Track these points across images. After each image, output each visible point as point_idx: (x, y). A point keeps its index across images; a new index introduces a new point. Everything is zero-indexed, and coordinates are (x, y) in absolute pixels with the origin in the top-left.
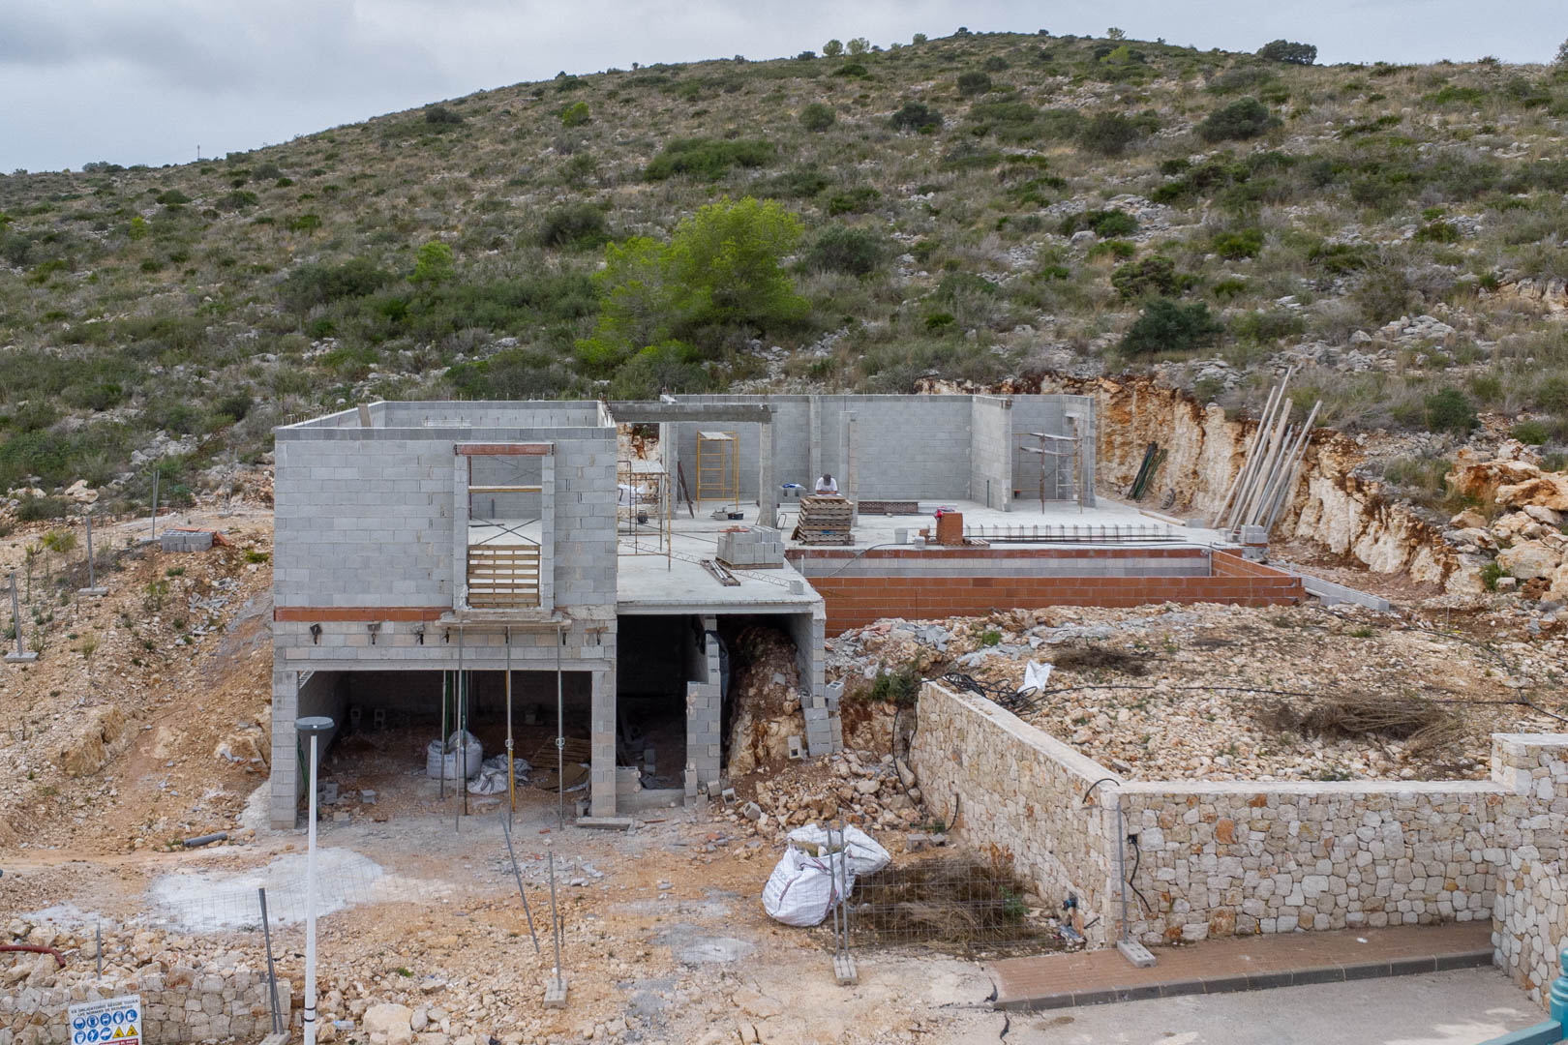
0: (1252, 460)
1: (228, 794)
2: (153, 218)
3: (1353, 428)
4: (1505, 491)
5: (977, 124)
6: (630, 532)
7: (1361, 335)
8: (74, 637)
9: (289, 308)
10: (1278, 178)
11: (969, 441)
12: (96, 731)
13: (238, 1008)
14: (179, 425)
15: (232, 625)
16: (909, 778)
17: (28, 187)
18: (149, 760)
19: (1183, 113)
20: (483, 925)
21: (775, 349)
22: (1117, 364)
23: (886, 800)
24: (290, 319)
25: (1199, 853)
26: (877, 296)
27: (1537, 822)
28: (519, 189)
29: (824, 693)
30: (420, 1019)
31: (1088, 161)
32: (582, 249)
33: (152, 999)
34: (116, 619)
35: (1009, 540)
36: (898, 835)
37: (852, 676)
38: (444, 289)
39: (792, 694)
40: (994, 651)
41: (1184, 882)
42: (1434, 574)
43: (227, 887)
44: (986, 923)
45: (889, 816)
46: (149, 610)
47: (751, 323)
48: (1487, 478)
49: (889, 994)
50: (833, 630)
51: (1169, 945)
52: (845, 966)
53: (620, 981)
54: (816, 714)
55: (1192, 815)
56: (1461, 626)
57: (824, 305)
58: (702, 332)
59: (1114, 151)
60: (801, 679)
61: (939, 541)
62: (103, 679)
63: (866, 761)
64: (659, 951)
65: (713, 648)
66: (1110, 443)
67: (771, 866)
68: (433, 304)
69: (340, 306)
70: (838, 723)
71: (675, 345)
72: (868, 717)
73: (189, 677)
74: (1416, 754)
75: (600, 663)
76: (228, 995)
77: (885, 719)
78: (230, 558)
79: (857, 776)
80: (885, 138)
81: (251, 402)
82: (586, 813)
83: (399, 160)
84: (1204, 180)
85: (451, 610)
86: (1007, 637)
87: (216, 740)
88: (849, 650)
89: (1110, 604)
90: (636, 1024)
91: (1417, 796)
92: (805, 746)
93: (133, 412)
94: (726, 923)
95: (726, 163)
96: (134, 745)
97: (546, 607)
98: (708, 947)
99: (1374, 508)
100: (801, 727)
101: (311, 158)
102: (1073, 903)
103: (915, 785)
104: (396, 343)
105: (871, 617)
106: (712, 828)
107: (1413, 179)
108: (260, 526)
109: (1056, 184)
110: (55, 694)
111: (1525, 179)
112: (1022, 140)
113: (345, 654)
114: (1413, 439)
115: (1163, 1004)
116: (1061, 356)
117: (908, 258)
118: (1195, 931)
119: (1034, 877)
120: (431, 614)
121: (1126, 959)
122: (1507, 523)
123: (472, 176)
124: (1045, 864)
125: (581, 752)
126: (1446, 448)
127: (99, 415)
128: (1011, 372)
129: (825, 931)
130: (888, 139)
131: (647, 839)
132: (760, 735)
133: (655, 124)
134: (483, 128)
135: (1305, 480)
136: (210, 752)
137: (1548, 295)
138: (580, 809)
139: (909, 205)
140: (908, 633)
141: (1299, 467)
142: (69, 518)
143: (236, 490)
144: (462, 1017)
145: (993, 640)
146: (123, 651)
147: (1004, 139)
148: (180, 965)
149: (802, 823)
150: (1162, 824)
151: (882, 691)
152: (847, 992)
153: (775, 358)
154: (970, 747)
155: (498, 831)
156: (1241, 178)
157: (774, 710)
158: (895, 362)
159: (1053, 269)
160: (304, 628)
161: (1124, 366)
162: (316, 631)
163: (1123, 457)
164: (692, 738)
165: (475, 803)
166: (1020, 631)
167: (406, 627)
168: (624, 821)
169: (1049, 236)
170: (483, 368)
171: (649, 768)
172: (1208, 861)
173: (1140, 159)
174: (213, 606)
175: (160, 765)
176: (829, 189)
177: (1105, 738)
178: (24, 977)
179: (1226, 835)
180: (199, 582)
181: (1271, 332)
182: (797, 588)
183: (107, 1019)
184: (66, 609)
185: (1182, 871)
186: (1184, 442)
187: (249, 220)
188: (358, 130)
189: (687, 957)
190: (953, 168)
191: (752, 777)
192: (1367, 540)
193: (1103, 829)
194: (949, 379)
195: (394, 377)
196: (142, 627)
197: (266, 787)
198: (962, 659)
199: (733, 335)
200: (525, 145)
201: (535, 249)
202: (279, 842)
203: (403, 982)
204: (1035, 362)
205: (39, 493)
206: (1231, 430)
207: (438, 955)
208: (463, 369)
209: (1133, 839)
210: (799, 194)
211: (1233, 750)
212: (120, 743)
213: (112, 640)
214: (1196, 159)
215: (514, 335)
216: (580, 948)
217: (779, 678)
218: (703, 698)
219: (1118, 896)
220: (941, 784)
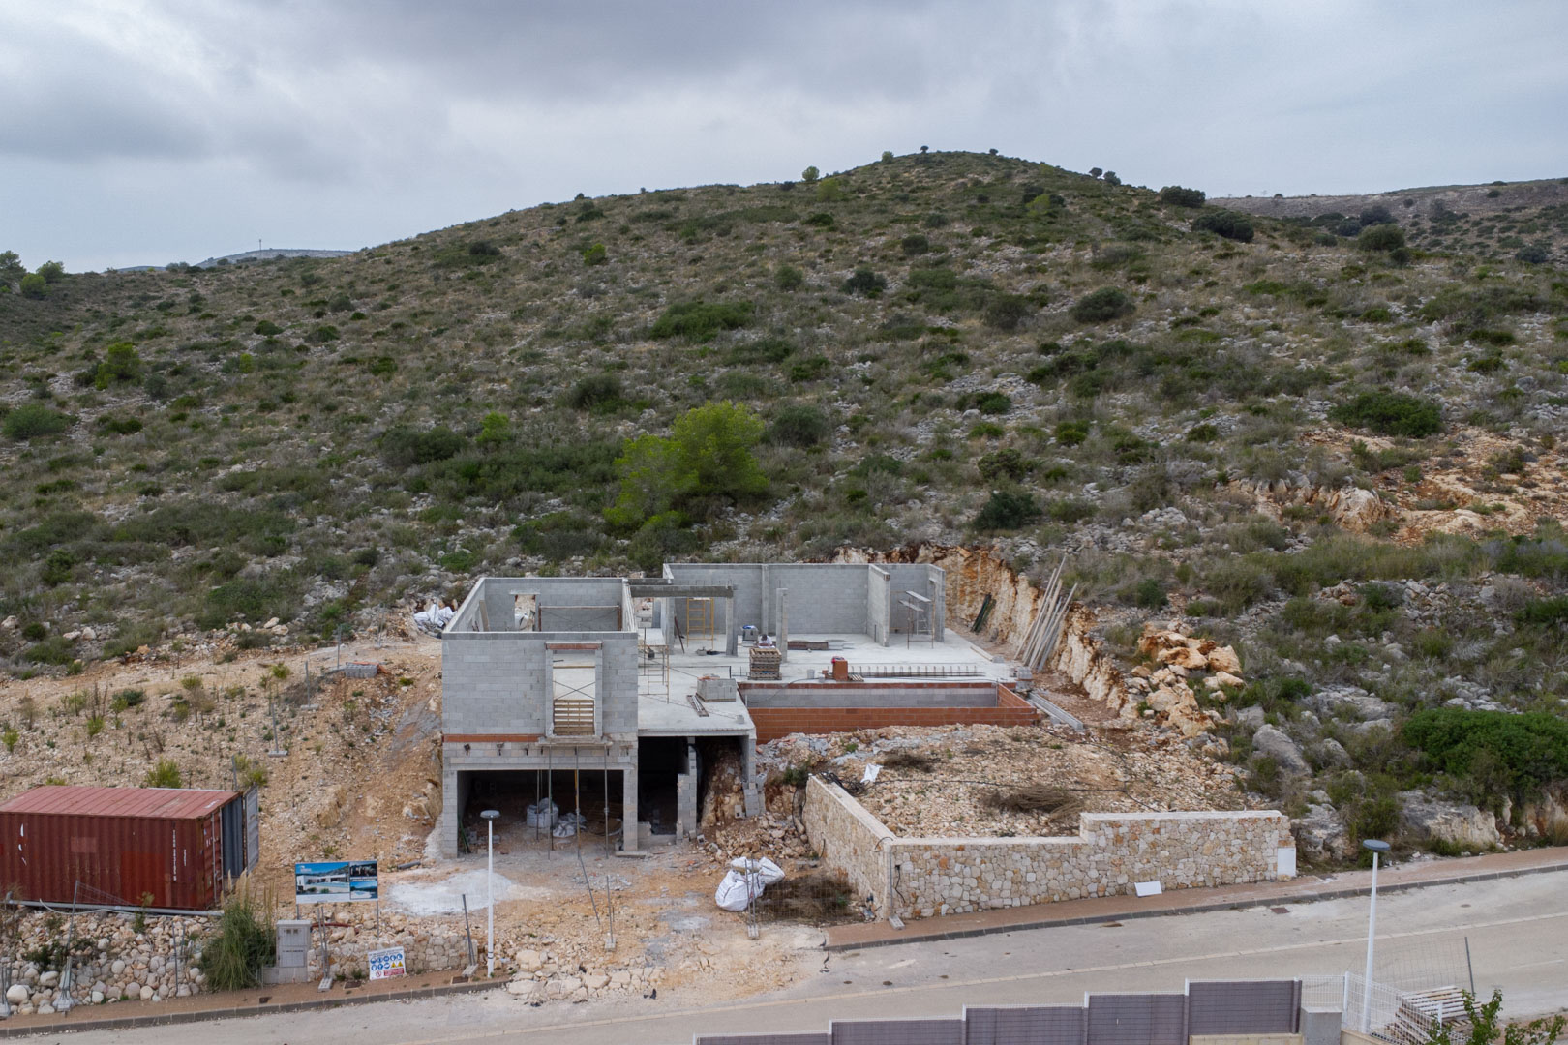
0: (1039, 616)
1: (415, 838)
2: (256, 350)
3: (1093, 604)
4: (1163, 653)
5: (912, 291)
6: (644, 666)
7: (1128, 521)
8: (306, 739)
9: (390, 463)
10: (1118, 368)
11: (866, 595)
12: (334, 801)
13: (452, 953)
14: (332, 573)
15: (398, 729)
16: (801, 828)
17: (120, 287)
18: (365, 818)
19: (1068, 287)
20: (569, 912)
21: (743, 515)
22: (971, 538)
23: (788, 842)
24: (392, 475)
25: (930, 873)
26: (818, 467)
27: (1098, 857)
28: (553, 341)
29: (756, 779)
30: (544, 957)
31: (990, 335)
32: (604, 413)
33: (409, 949)
34: (328, 726)
35: (878, 676)
36: (792, 861)
37: (772, 769)
38: (505, 455)
39: (737, 780)
40: (852, 756)
41: (923, 888)
42: (1116, 704)
43: (428, 892)
44: (828, 908)
45: (788, 851)
46: (347, 720)
47: (727, 494)
48: (1156, 644)
49: (773, 943)
50: (762, 740)
51: (913, 919)
52: (753, 931)
53: (642, 939)
54: (750, 792)
55: (927, 855)
56: (1115, 740)
57: (779, 476)
58: (693, 502)
59: (1009, 327)
60: (742, 771)
61: (834, 676)
62: (330, 767)
63: (778, 819)
64: (661, 924)
65: (692, 754)
66: (963, 592)
67: (720, 879)
68: (499, 469)
69: (430, 467)
70: (763, 798)
71: (674, 514)
72: (780, 793)
73: (378, 764)
74: (1053, 821)
75: (629, 767)
76: (447, 946)
77: (790, 794)
78: (389, 682)
79: (773, 828)
80: (837, 302)
81: (378, 553)
82: (621, 849)
83: (451, 296)
84: (1064, 367)
85: (544, 736)
86: (861, 746)
87: (401, 805)
88: (771, 753)
89: (925, 724)
90: (650, 958)
91: (1039, 845)
92: (744, 810)
93: (297, 560)
94: (696, 910)
95: (715, 326)
96: (355, 808)
97: (598, 735)
98: (686, 922)
99: (1096, 657)
100: (742, 799)
101: (375, 288)
102: (872, 899)
103: (805, 832)
104: (474, 500)
105: (785, 733)
106: (692, 857)
107: (1205, 376)
108: (404, 657)
109: (961, 359)
110: (305, 778)
111: (1278, 384)
112: (945, 309)
113: (484, 760)
114: (1127, 611)
115: (903, 947)
116: (933, 530)
117: (845, 428)
118: (928, 912)
119: (857, 884)
120: (533, 738)
121: (891, 926)
122: (1160, 674)
123: (513, 319)
124: (861, 878)
125: (618, 812)
126: (1146, 618)
127: (271, 561)
128: (899, 542)
129: (747, 914)
130: (841, 302)
131: (655, 863)
132: (719, 804)
133: (659, 270)
134: (517, 262)
135: (1065, 634)
136: (399, 812)
137: (1257, 491)
138: (617, 847)
139: (853, 372)
140: (804, 744)
141: (1063, 625)
142: (273, 647)
143: (383, 627)
144: (564, 956)
145: (852, 749)
146: (337, 749)
147: (929, 308)
148: (421, 931)
149: (740, 855)
150: (912, 860)
151: (789, 778)
152: (754, 943)
153: (743, 522)
154: (830, 815)
155: (573, 858)
156: (1091, 366)
157: (726, 790)
158: (824, 532)
159: (941, 452)
160: (460, 746)
161: (975, 538)
162: (467, 748)
163: (971, 601)
164: (680, 806)
165: (557, 843)
166: (869, 743)
167: (517, 745)
168: (642, 853)
169: (948, 412)
170: (539, 527)
171: (656, 821)
172: (935, 878)
173: (1027, 336)
174: (384, 716)
175: (372, 821)
176: (792, 358)
177: (898, 811)
178: (340, 938)
179: (944, 865)
180: (373, 700)
181: (1074, 514)
182: (741, 719)
183: (387, 959)
184: (295, 720)
185: (922, 883)
186: (1005, 597)
187: (335, 357)
188: (409, 249)
189: (676, 927)
190: (887, 340)
191: (714, 828)
192: (1091, 677)
193: (883, 862)
194: (857, 547)
195: (476, 532)
196: (345, 732)
197: (435, 833)
198: (833, 761)
199: (714, 505)
200: (554, 283)
201: (570, 411)
202: (450, 866)
203: (532, 940)
204: (915, 534)
205: (246, 627)
206: (1031, 593)
207: (549, 927)
208: (525, 529)
209: (898, 867)
210: (770, 360)
211: (961, 819)
212: (346, 807)
213: (331, 743)
214: (1067, 339)
215: (559, 496)
216: (621, 923)
217: (731, 771)
218: (686, 784)
219: (890, 895)
220: (817, 833)
